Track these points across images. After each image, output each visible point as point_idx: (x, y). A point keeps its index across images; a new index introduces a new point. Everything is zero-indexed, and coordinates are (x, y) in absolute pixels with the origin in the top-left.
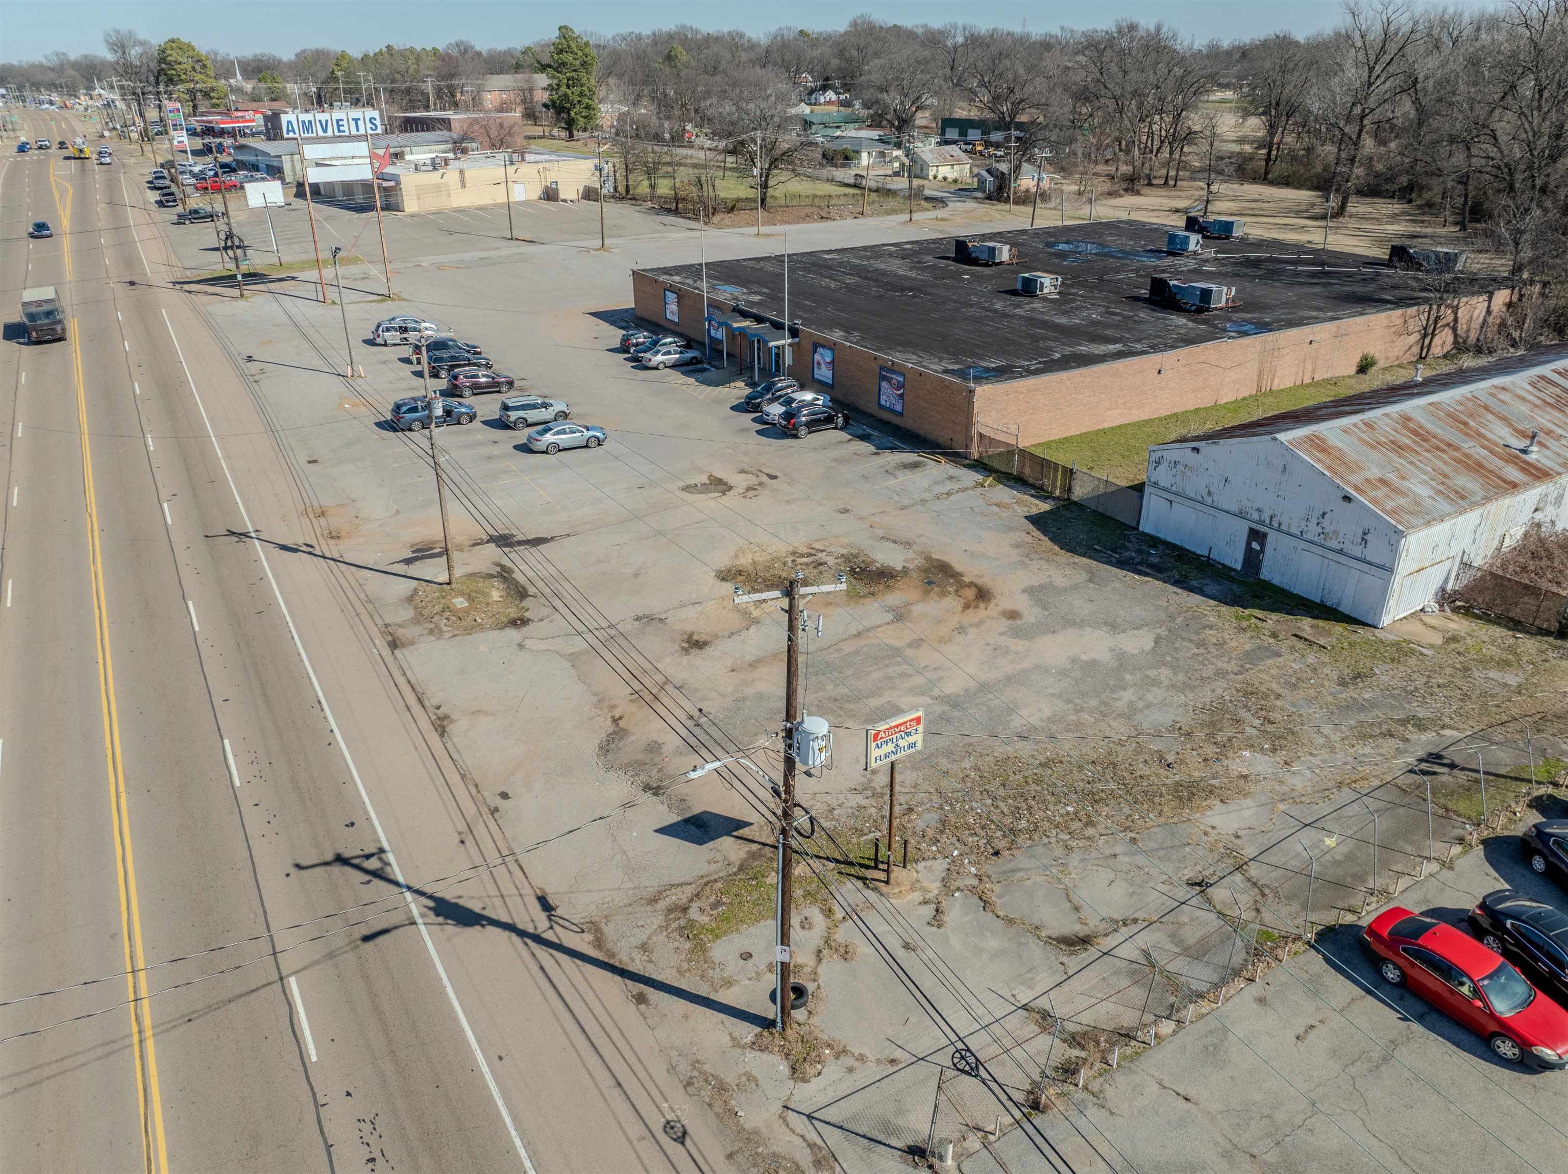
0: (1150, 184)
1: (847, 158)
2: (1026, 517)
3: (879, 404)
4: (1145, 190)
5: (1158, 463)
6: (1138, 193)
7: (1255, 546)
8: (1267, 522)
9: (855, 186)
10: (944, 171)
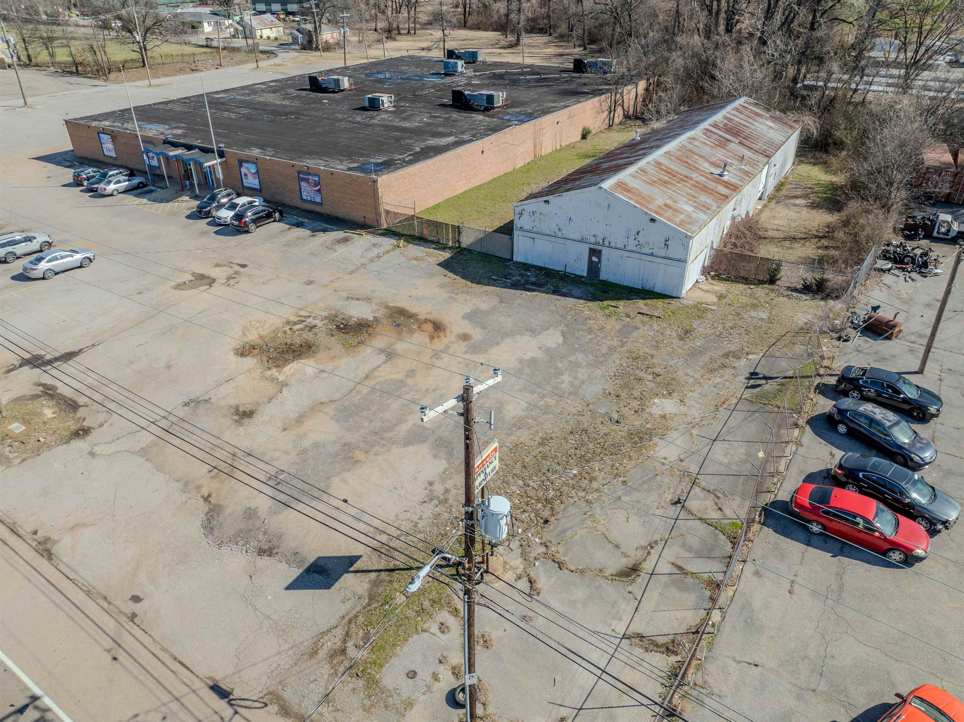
0: (399, 34)
1: (193, 27)
2: (438, 264)
3: (302, 198)
4: (398, 37)
5: (521, 214)
6: (395, 40)
7: (595, 259)
8: (601, 242)
9: (207, 46)
10: (266, 33)
